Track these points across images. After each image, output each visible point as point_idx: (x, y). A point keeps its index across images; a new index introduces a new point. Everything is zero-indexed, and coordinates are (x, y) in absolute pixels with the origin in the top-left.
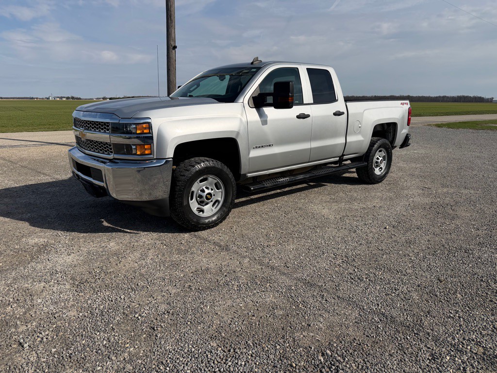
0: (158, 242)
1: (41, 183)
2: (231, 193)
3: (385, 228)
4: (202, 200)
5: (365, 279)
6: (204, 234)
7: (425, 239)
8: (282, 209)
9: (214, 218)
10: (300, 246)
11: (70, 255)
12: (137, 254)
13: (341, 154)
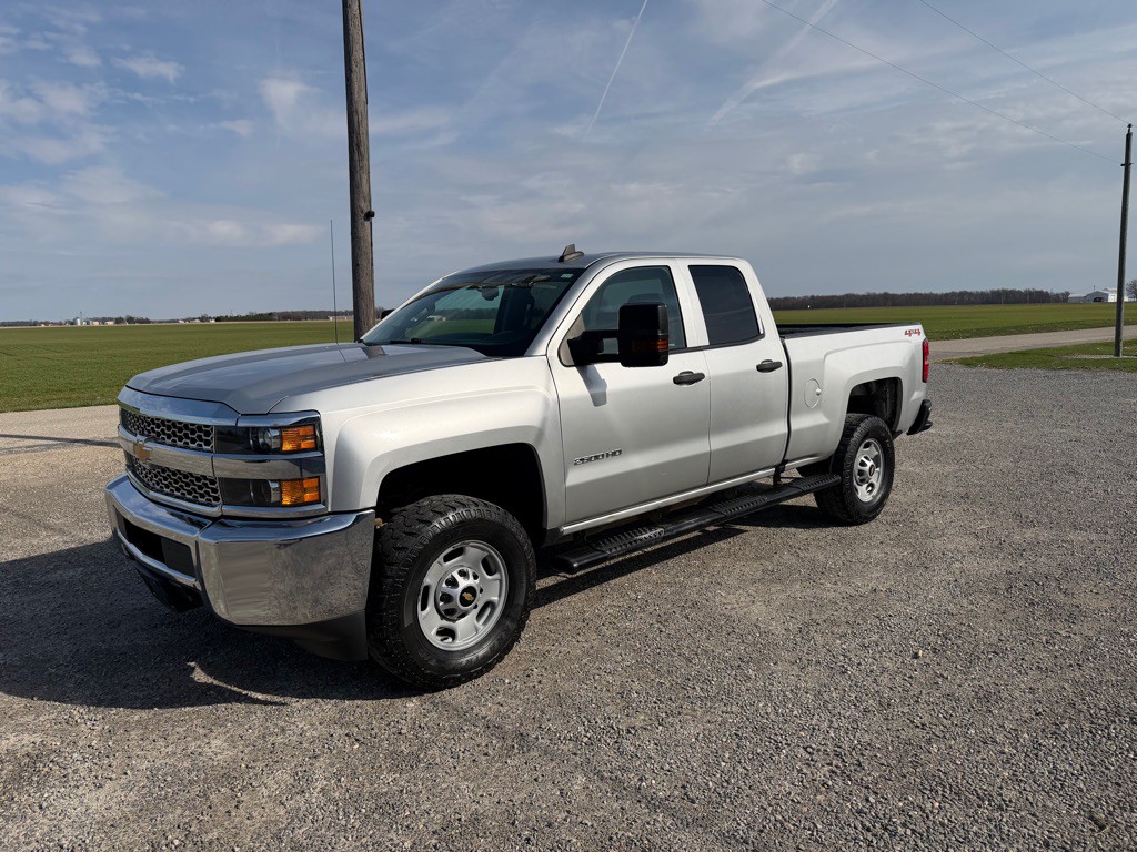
0: (339, 732)
1: (37, 556)
2: (525, 581)
3: (916, 656)
4: (449, 606)
5: (901, 830)
6: (457, 695)
7: (1023, 686)
8: (650, 609)
9: (481, 652)
10: (712, 726)
11: (101, 786)
12: (284, 776)
13: (779, 461)
